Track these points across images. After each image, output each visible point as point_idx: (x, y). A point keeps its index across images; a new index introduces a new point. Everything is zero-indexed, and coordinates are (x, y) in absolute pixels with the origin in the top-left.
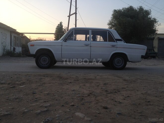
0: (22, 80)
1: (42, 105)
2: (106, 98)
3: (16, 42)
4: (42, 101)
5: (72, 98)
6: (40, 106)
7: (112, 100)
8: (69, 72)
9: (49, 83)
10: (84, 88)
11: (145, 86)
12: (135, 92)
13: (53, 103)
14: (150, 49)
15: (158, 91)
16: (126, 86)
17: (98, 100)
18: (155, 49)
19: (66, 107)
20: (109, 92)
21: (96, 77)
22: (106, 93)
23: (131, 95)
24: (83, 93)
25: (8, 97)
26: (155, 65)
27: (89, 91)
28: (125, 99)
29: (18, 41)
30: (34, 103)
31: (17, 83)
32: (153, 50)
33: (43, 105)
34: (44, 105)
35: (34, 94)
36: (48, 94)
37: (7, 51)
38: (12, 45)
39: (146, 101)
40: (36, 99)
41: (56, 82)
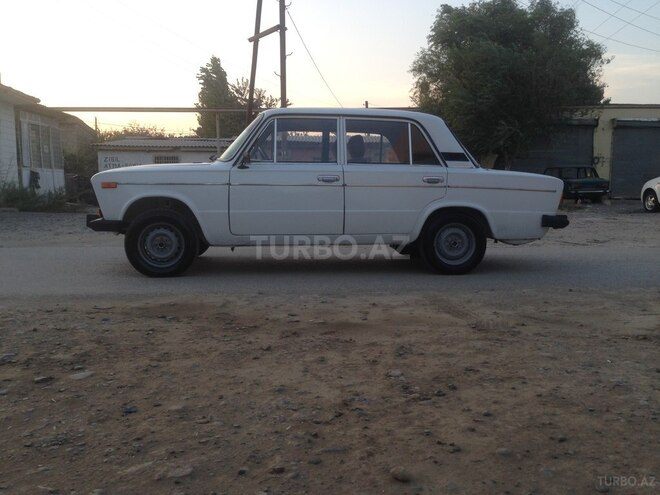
0: (76, 343)
1: (161, 470)
2: (405, 426)
3: (39, 148)
4: (162, 451)
5: (276, 432)
6: (156, 477)
7: (428, 434)
8: (260, 293)
9: (186, 356)
10: (323, 374)
11: (552, 358)
12: (513, 388)
13: (203, 458)
14: (579, 168)
15: (600, 381)
16: (482, 358)
17: (371, 441)
18: (600, 164)
19: (254, 478)
20: (417, 395)
21: (367, 313)
22: (403, 400)
23: (497, 407)
24: (315, 401)
25: (32, 435)
26: (596, 241)
27: (338, 392)
28: (473, 430)
29: (49, 145)
30: (132, 464)
31: (60, 356)
32: (594, 171)
33: (167, 471)
34: (170, 474)
35: (130, 417)
36: (184, 414)
37: (7, 187)
38: (26, 162)
39: (552, 439)
40: (138, 439)
41: (210, 351)
